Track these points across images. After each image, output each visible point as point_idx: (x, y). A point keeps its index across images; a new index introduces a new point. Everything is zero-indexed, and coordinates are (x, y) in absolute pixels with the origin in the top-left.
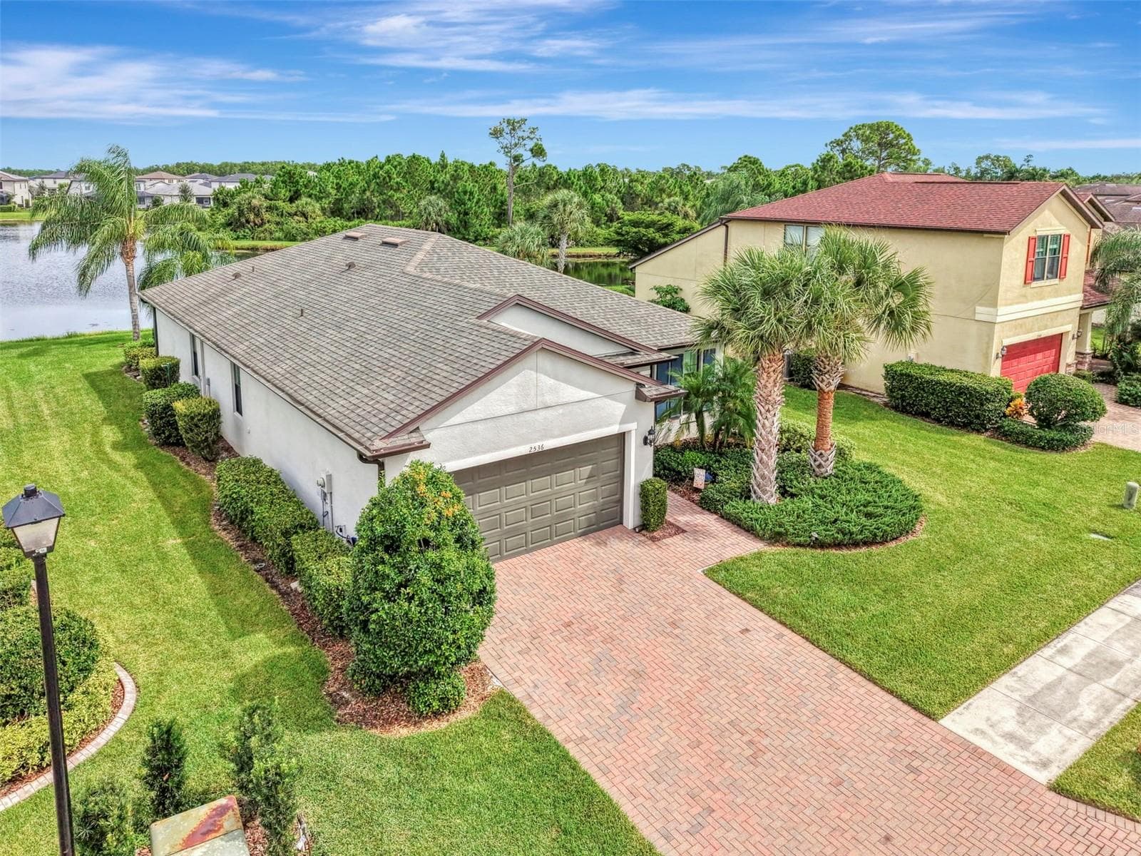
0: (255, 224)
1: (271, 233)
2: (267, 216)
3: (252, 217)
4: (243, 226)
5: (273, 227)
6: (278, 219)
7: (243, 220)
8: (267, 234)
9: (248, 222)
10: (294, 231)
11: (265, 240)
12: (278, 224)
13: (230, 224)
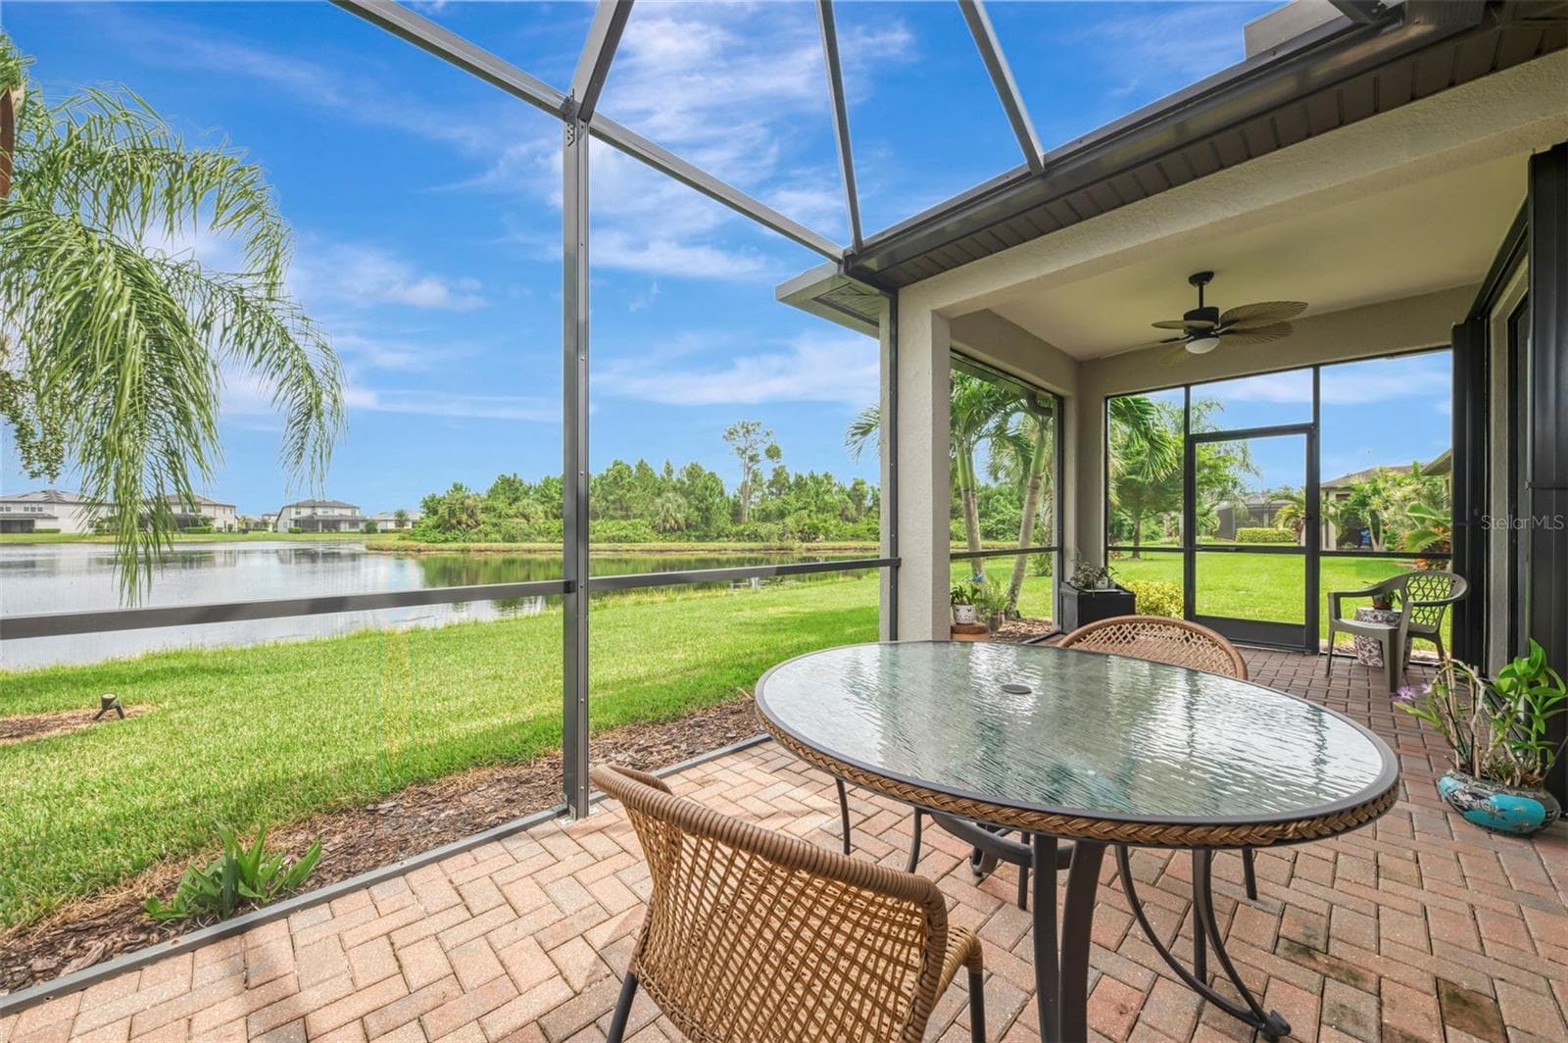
0: (468, 526)
1: (486, 535)
2: (482, 517)
3: (464, 517)
4: (453, 527)
5: (488, 528)
6: (494, 520)
7: (454, 521)
8: (482, 535)
9: (459, 523)
10: (513, 532)
11: (479, 541)
12: (495, 525)
13: (439, 526)
